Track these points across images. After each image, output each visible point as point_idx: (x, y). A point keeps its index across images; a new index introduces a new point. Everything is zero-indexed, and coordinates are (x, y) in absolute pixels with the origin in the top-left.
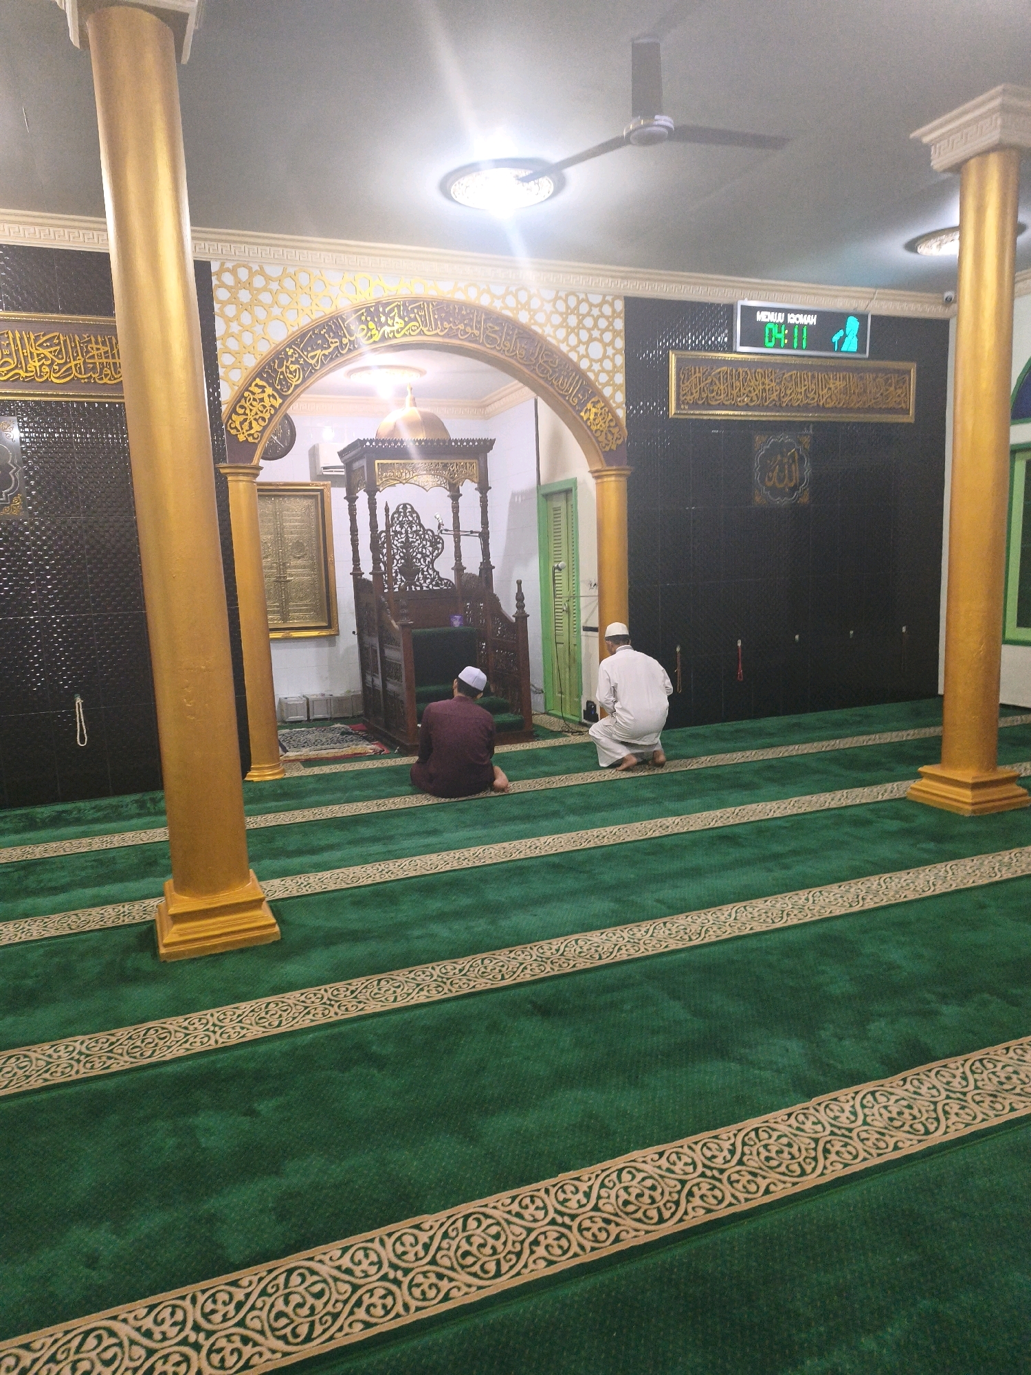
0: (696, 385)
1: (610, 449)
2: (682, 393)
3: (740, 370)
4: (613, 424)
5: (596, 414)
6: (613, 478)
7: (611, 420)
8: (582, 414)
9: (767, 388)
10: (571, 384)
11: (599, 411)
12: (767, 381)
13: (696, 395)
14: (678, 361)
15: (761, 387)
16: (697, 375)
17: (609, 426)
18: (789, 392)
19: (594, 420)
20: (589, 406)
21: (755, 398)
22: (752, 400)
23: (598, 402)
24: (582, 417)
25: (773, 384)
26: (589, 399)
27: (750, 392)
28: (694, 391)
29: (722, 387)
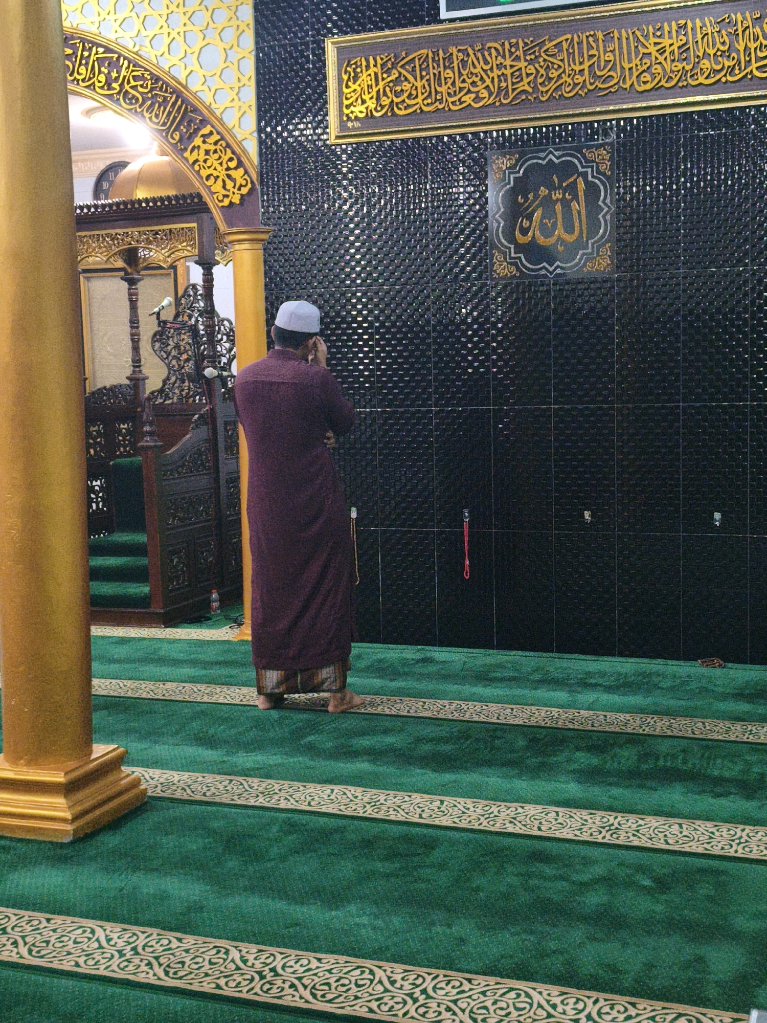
0: (370, 87)
1: (231, 204)
2: (346, 102)
3: (453, 50)
4: (233, 164)
5: (207, 152)
6: (246, 246)
7: (231, 159)
8: (187, 154)
9: (508, 72)
10: (170, 113)
11: (212, 148)
12: (508, 62)
13: (371, 104)
14: (340, 51)
15: (496, 72)
16: (372, 70)
17: (228, 169)
18: (554, 74)
19: (205, 161)
20: (198, 141)
21: (485, 94)
22: (477, 99)
23: (211, 133)
24: (186, 159)
25: (522, 64)
26: (197, 131)
27: (474, 84)
28: (366, 97)
29: (419, 84)
